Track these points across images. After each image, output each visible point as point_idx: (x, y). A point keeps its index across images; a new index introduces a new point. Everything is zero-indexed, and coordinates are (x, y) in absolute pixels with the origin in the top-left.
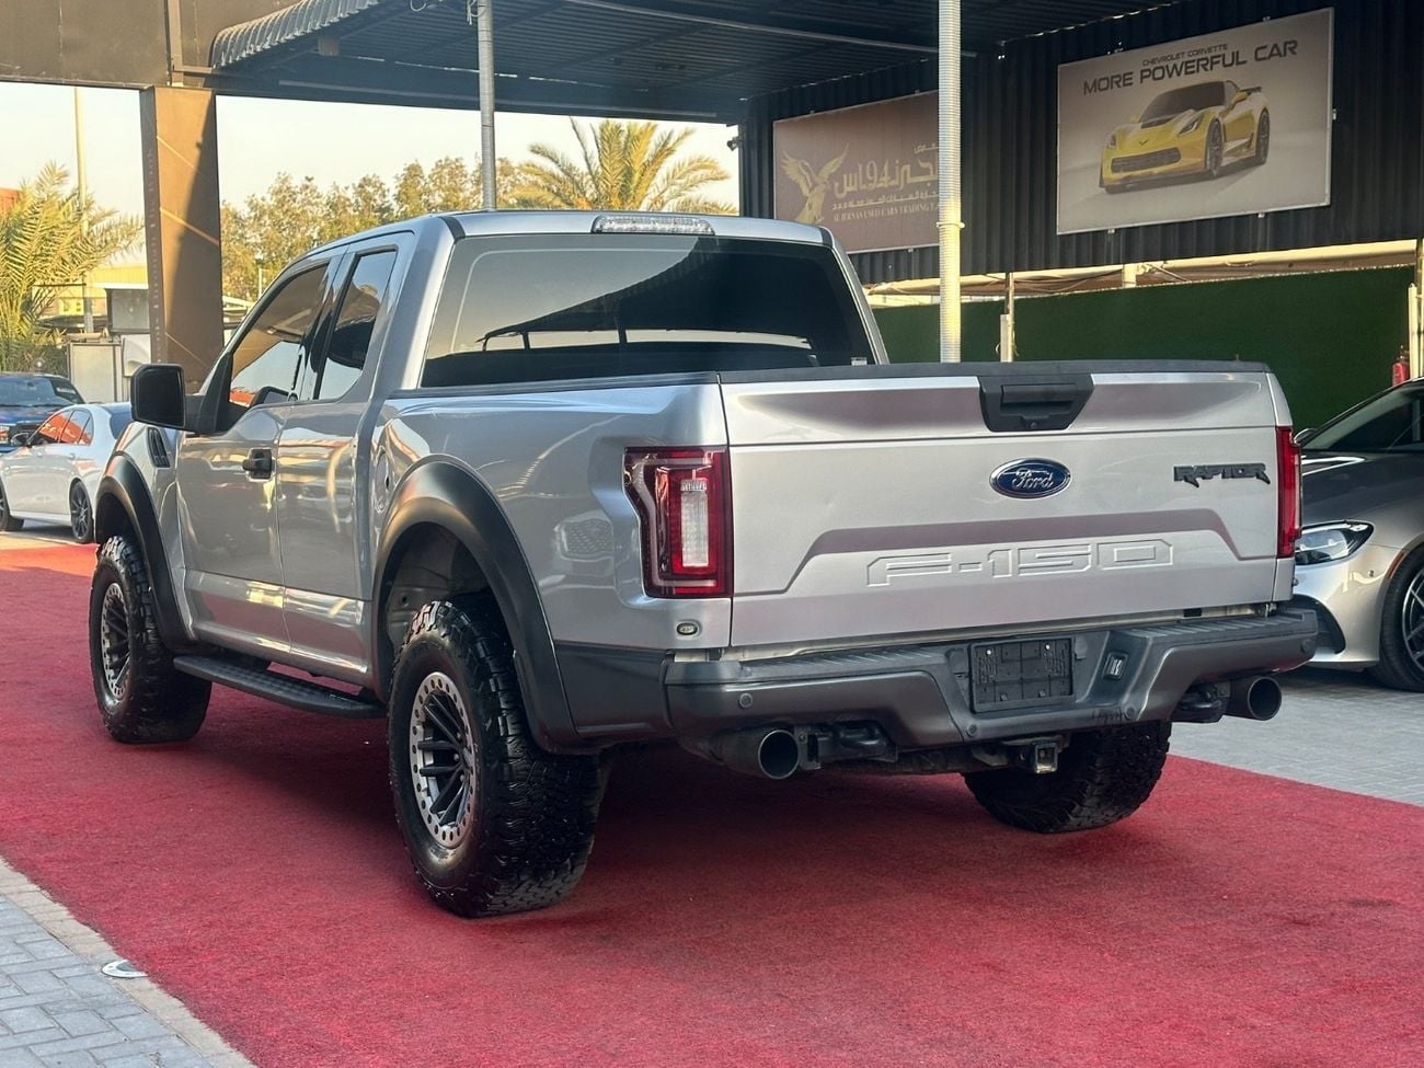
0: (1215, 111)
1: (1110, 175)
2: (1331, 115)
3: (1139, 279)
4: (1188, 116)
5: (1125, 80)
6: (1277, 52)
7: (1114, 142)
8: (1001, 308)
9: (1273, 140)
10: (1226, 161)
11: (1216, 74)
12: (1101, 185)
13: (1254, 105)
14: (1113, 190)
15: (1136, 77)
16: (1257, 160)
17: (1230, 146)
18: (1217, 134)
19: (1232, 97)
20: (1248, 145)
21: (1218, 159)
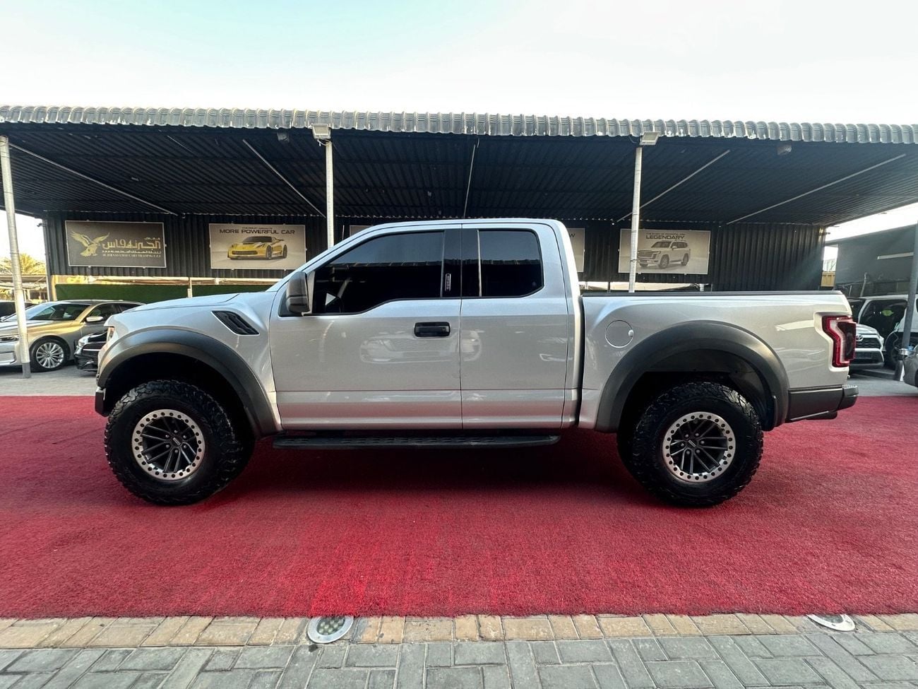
0: (269, 244)
1: (231, 255)
2: (306, 250)
3: (220, 282)
4: (260, 244)
5: (237, 231)
6: (288, 232)
7: (233, 246)
8: (187, 287)
9: (288, 252)
10: (273, 256)
11: (269, 235)
12: (228, 257)
13: (282, 244)
14: (232, 259)
15: (240, 231)
16: (284, 257)
17: (274, 252)
18: (270, 249)
19: (274, 241)
20: (281, 253)
21: (271, 255)
